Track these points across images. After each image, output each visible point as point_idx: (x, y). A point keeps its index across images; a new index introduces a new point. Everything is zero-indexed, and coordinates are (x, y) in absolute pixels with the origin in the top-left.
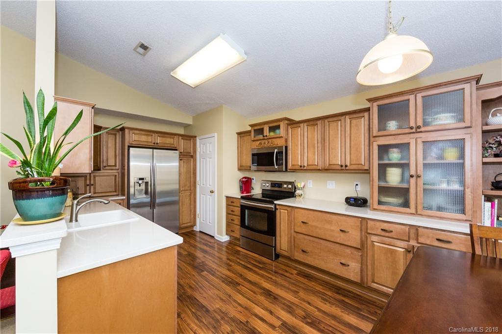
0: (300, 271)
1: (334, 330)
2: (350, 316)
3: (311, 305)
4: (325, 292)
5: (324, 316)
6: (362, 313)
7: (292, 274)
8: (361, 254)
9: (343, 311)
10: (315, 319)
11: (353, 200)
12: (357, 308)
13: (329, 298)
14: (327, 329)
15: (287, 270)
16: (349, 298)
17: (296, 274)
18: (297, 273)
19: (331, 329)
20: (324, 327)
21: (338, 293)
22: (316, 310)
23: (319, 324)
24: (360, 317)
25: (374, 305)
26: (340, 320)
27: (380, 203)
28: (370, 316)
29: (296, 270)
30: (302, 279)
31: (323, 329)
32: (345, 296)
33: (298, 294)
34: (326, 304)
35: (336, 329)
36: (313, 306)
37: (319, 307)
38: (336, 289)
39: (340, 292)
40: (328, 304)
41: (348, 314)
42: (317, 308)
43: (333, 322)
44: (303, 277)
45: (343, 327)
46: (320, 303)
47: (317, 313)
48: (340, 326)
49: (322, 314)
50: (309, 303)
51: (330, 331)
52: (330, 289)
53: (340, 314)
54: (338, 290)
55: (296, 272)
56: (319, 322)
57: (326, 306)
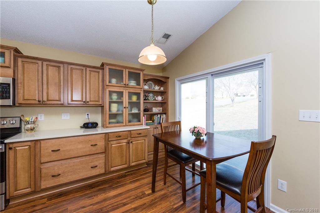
0: (49, 197)
1: (112, 205)
2: (111, 192)
3: (85, 208)
4: (85, 193)
5: (100, 204)
6: (114, 186)
7: (45, 203)
8: (104, 155)
9: (105, 193)
10: (97, 211)
11: (91, 124)
12: (109, 186)
13: (92, 194)
14: (108, 208)
15: (33, 205)
16: (100, 185)
17: (47, 201)
18: (48, 199)
19: (110, 206)
20: (107, 209)
21: (93, 188)
22: (92, 206)
23: (102, 211)
24: (115, 189)
25: (114, 179)
26: (109, 198)
27: (110, 123)
28: (118, 185)
29: (45, 198)
30: (59, 199)
31: (107, 210)
32: (98, 186)
33: (68, 210)
34: (93, 198)
35: (112, 204)
36: (88, 206)
37: (91, 203)
38: (89, 187)
39: (93, 186)
40: (95, 197)
41: (109, 193)
42: (91, 205)
43: (108, 202)
44: (58, 198)
45: (114, 200)
46: (89, 201)
47: (95, 207)
48: (112, 200)
49: (98, 204)
50: (84, 207)
51: (111, 207)
52: (85, 190)
53: (106, 195)
54: (91, 186)
55: (46, 199)
56: (101, 210)
57: (95, 199)
